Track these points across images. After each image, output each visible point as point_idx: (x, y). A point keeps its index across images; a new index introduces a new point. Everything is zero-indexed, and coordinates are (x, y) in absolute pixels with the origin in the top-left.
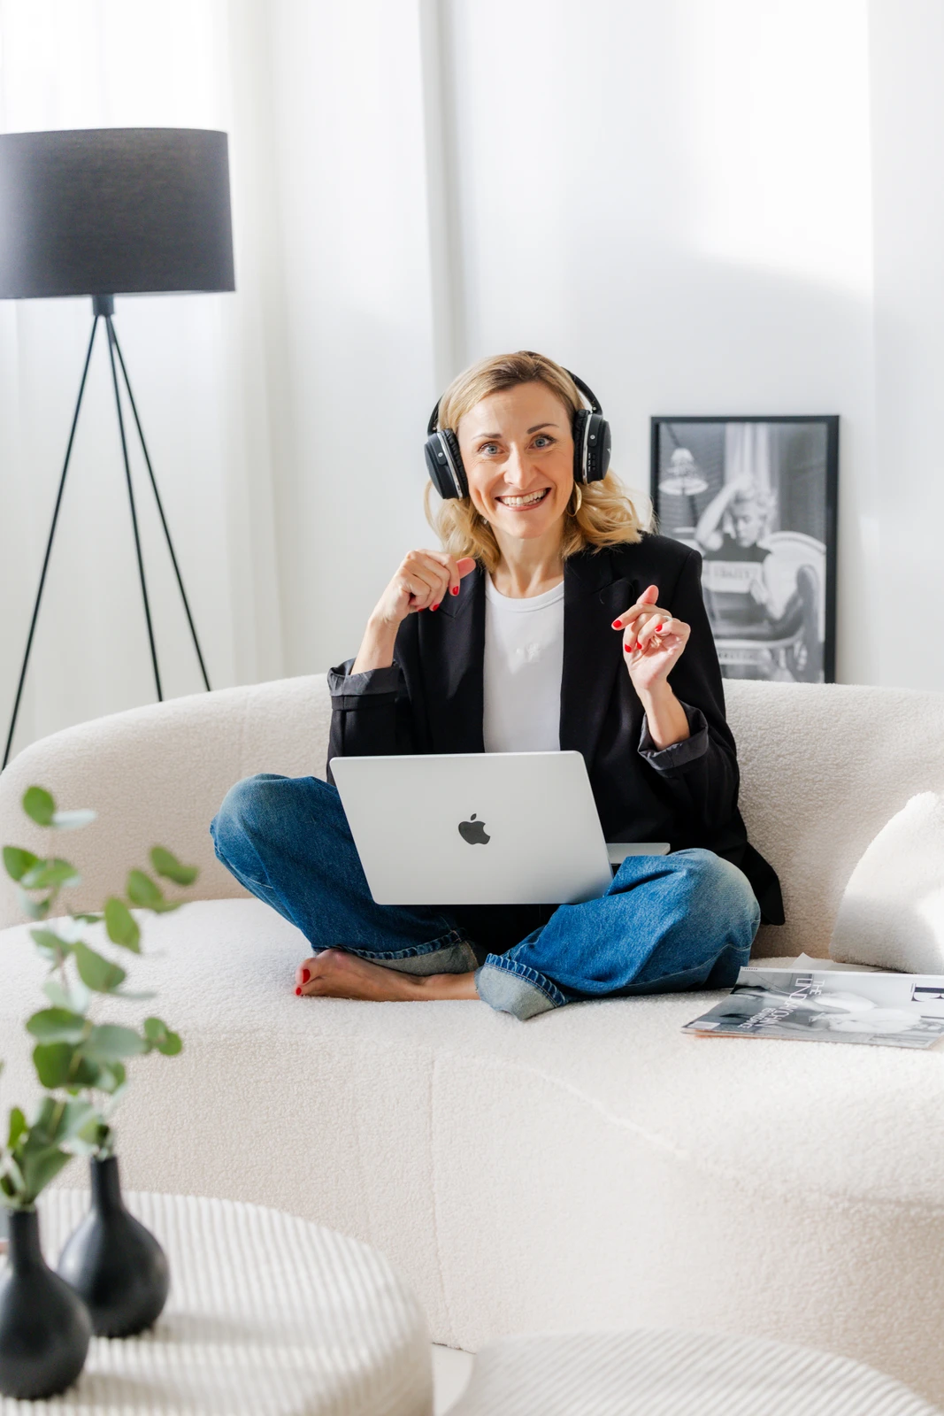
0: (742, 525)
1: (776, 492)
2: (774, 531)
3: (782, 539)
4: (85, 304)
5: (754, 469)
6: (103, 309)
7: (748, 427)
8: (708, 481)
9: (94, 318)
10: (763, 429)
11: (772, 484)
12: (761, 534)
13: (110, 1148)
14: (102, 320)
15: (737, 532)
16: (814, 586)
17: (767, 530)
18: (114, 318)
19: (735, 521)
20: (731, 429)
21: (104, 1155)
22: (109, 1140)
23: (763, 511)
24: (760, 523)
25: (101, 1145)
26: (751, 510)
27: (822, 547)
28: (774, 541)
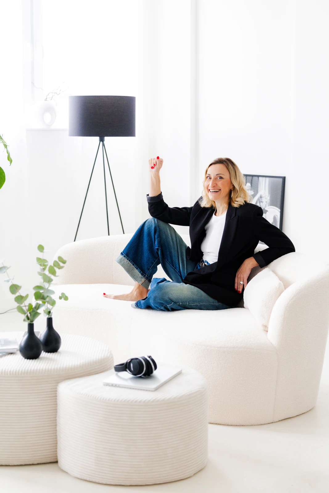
0: (261, 204)
1: (270, 195)
2: (269, 206)
3: (271, 208)
4: (97, 138)
5: (265, 189)
6: (102, 140)
7: (264, 178)
8: (254, 192)
9: (99, 142)
10: (267, 179)
11: (269, 193)
12: (266, 206)
13: (51, 315)
14: (101, 142)
15: (260, 205)
16: (277, 221)
17: (267, 205)
18: (104, 142)
19: (260, 203)
20: (260, 178)
21: (49, 317)
22: (50, 314)
23: (266, 200)
24: (266, 203)
25: (49, 315)
26: (264, 200)
27: (280, 210)
28: (269, 208)
